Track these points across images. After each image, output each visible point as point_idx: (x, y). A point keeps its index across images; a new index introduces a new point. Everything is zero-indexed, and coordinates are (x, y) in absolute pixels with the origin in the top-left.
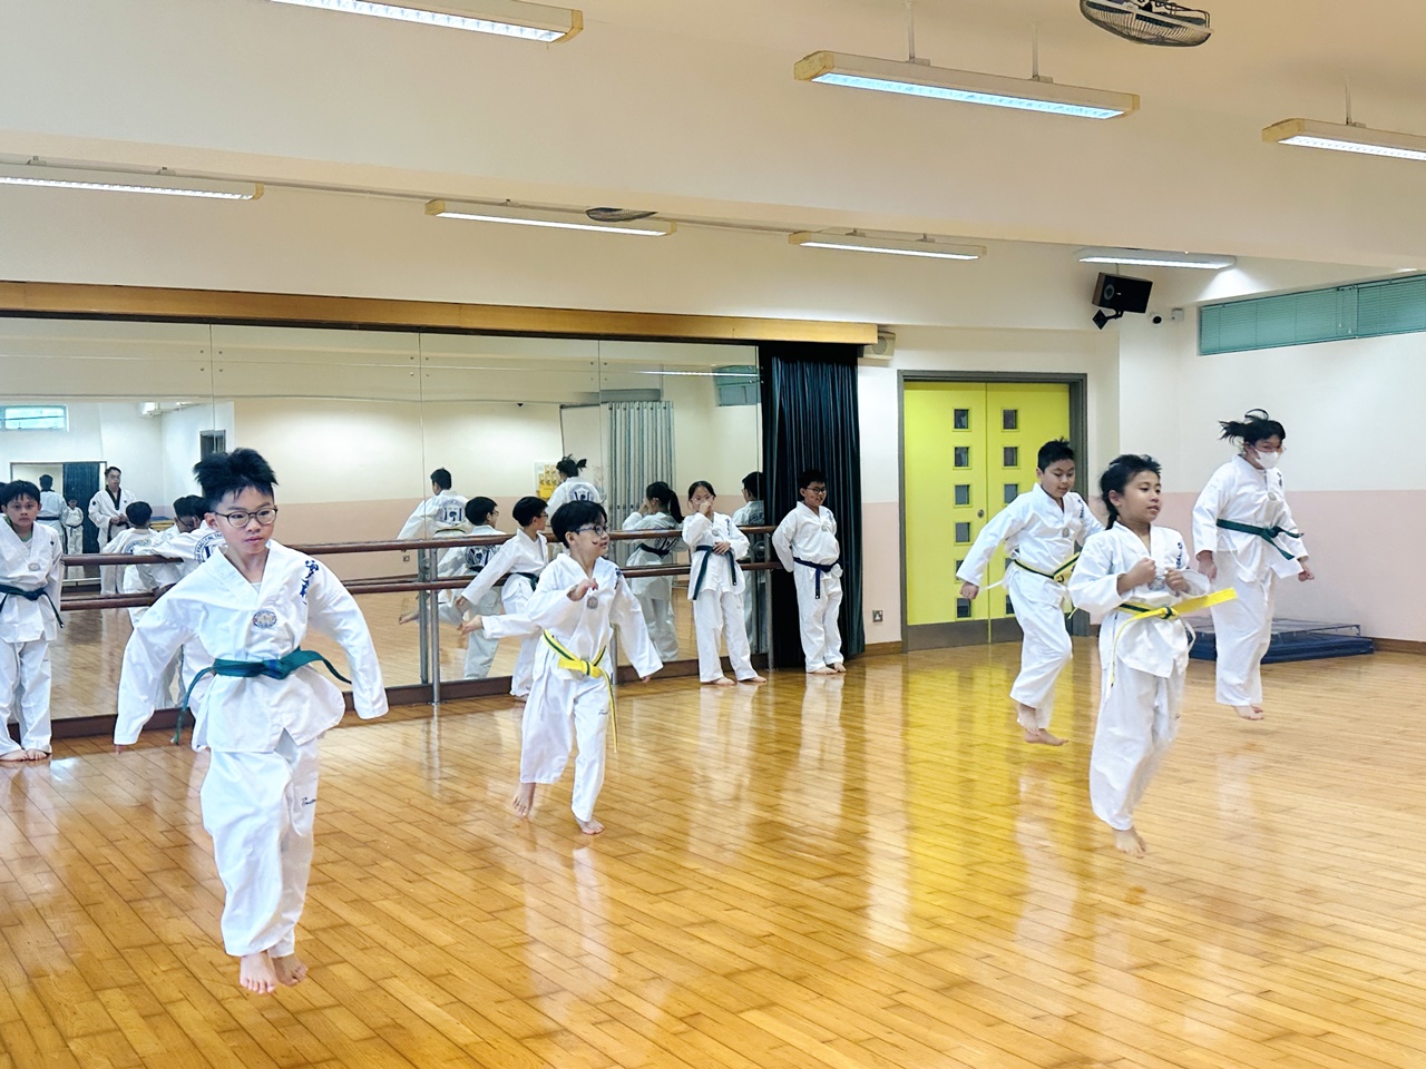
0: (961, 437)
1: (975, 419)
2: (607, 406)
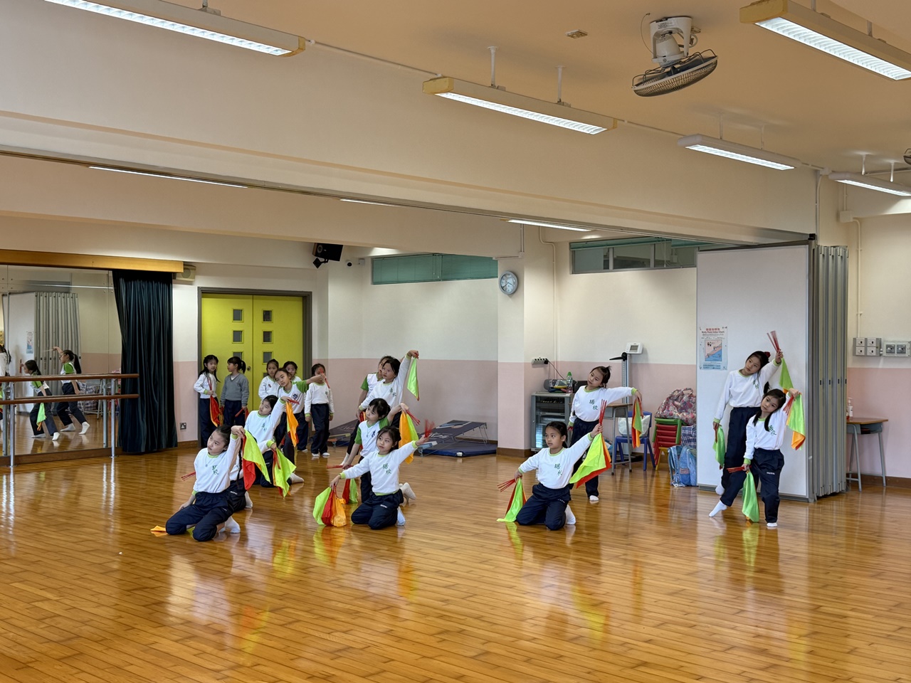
0: (238, 326)
1: (246, 315)
2: (34, 294)
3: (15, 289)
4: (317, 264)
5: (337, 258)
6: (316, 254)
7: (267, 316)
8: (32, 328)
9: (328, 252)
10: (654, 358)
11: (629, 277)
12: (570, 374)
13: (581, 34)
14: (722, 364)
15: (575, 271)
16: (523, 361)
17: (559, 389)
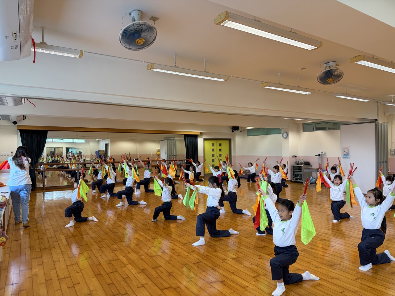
0: (213, 147)
1: (215, 145)
2: (166, 141)
3: (163, 139)
4: (233, 131)
5: (238, 130)
6: (233, 129)
7: (220, 145)
8: (166, 149)
9: (235, 129)
10: (328, 155)
11: (320, 133)
12: (303, 160)
13: (304, 68)
14: (349, 157)
15: (304, 131)
16: (289, 156)
17: (300, 164)
